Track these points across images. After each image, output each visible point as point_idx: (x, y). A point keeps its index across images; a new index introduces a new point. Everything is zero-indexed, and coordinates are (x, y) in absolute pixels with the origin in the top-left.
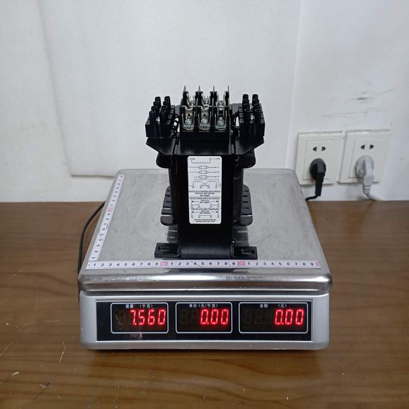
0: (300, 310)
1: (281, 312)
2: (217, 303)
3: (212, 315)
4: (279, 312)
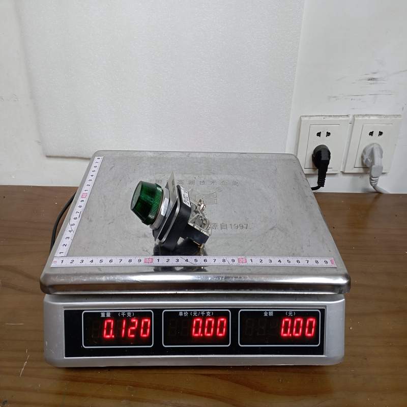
1: (288, 322)
2: (213, 310)
3: (206, 326)
4: (286, 322)
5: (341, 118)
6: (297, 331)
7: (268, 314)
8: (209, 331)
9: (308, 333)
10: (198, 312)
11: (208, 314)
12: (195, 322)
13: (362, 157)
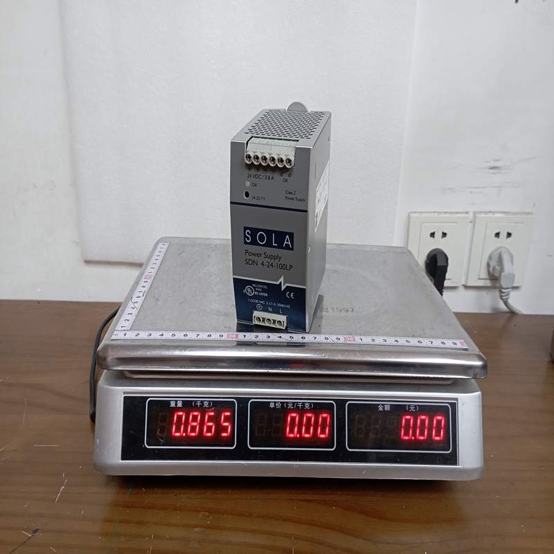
0: (439, 418)
1: (410, 420)
2: (312, 401)
3: (304, 423)
4: (406, 420)
5: (459, 215)
6: (422, 434)
7: (384, 408)
8: (307, 431)
9: (436, 436)
10: (294, 403)
11: (307, 406)
12: (289, 419)
13: (488, 265)
